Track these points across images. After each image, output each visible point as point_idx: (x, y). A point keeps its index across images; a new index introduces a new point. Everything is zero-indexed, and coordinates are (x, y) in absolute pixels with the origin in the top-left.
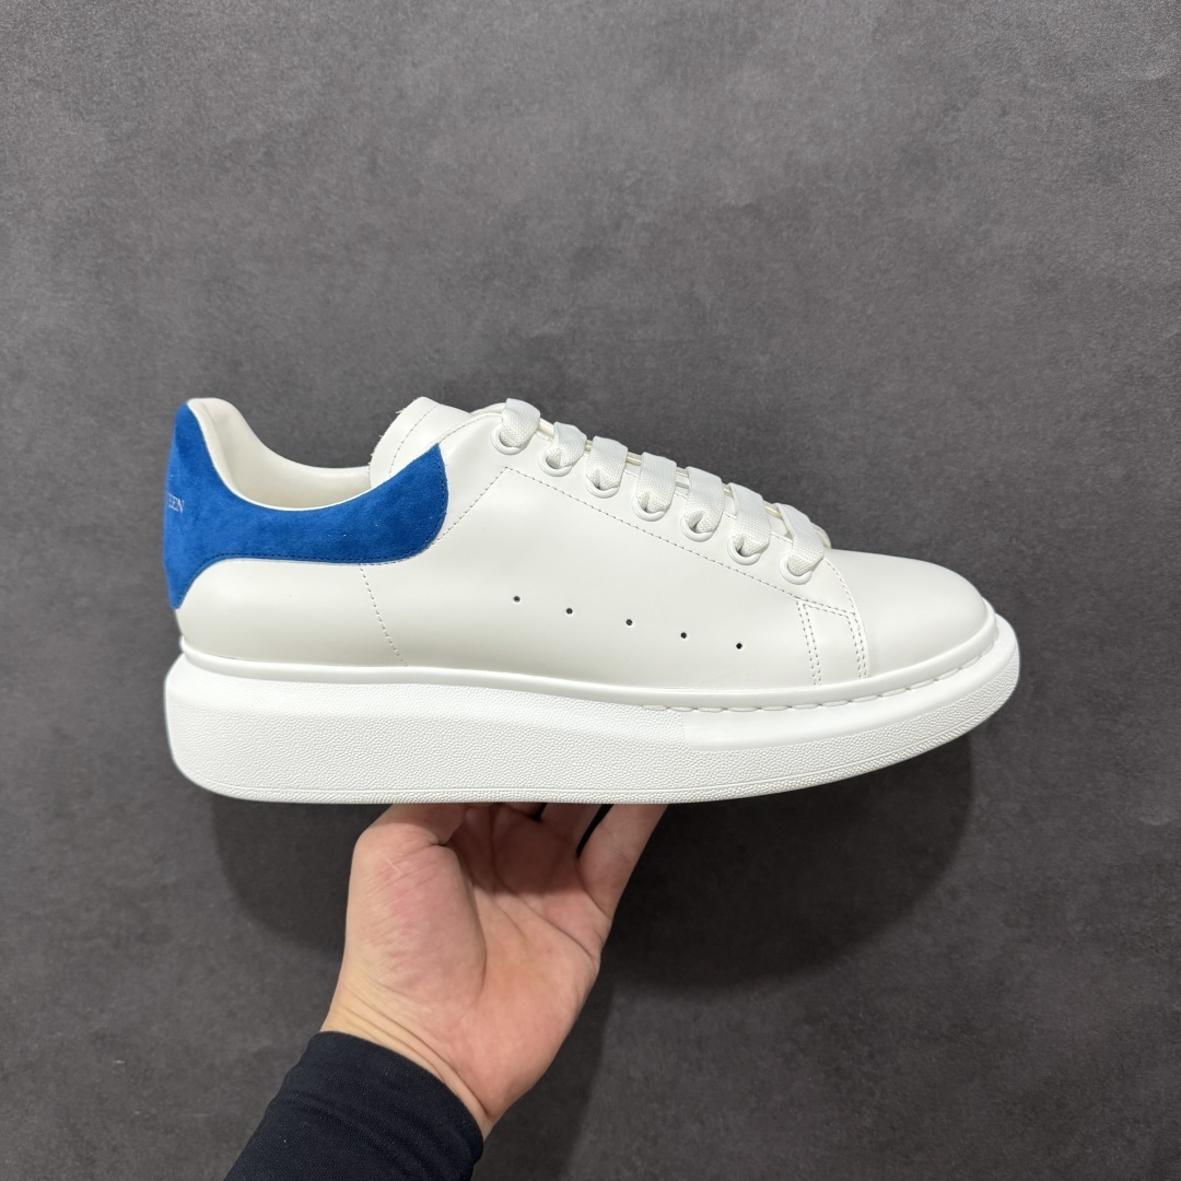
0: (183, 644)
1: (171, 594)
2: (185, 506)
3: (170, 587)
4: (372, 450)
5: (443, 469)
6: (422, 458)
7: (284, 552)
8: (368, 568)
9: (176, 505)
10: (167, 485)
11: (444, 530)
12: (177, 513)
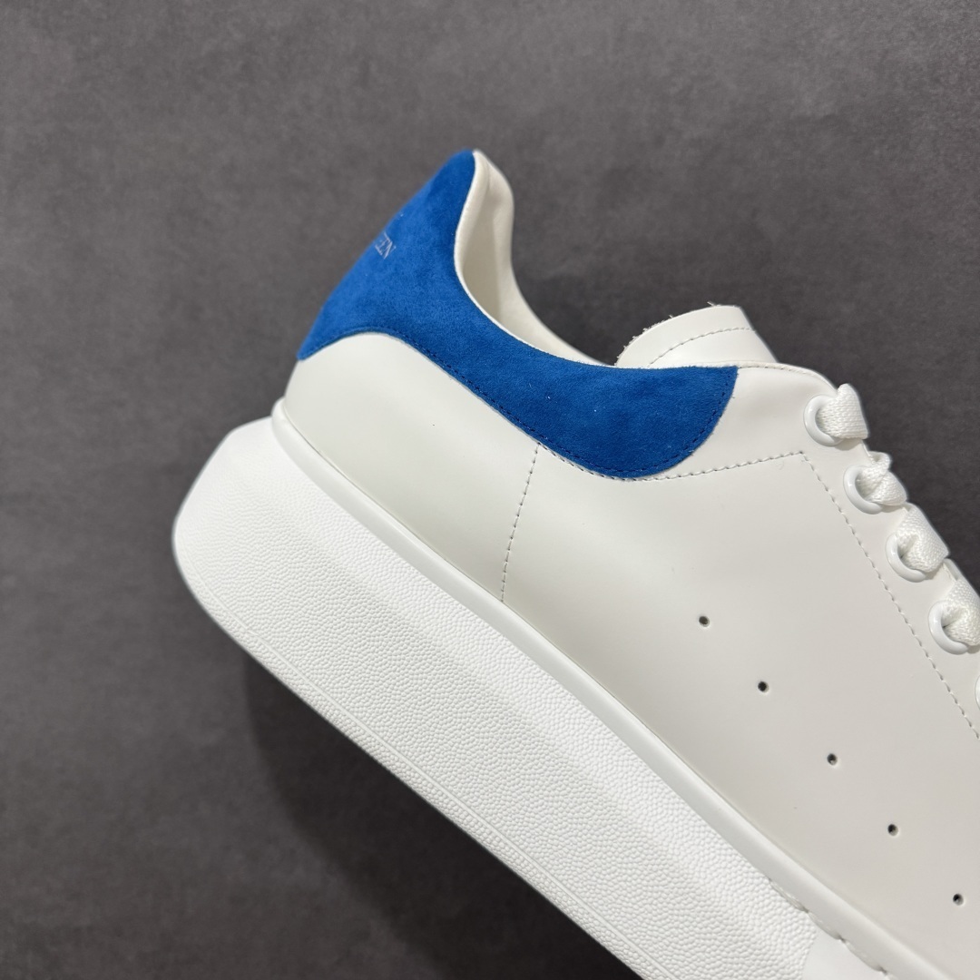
0: (279, 407)
1: (308, 340)
2: (394, 253)
3: (312, 331)
4: (649, 325)
5: (727, 400)
6: (709, 371)
7: (464, 371)
8: (546, 455)
9: (384, 248)
10: (390, 224)
11: (672, 472)
12: (378, 257)
